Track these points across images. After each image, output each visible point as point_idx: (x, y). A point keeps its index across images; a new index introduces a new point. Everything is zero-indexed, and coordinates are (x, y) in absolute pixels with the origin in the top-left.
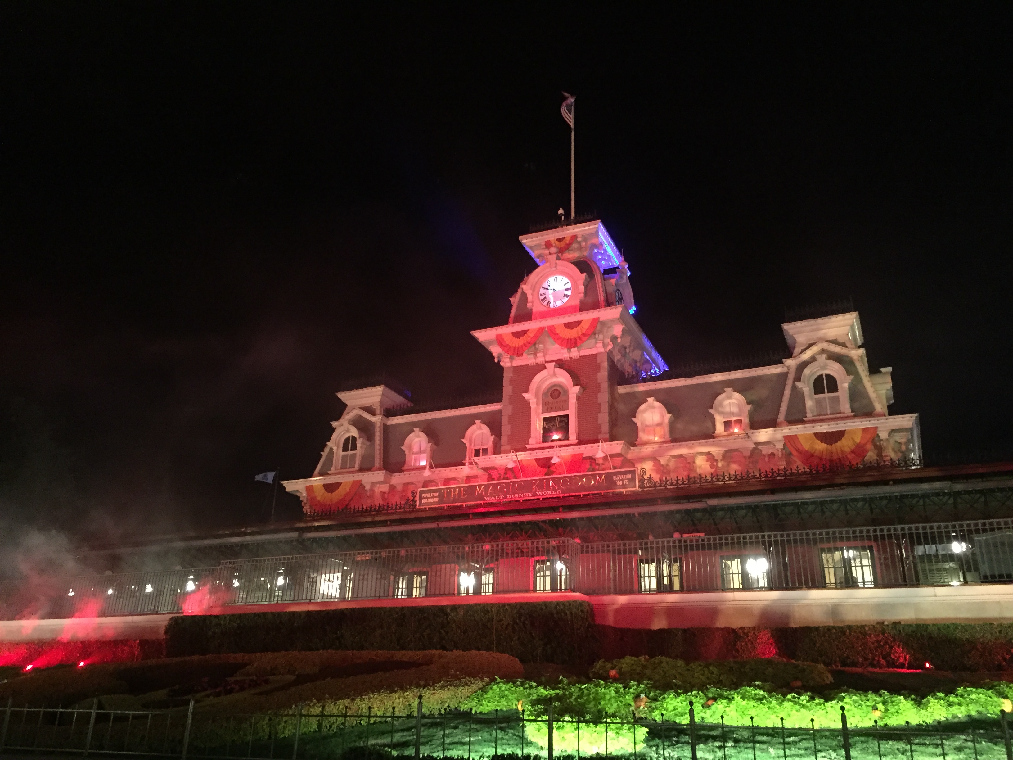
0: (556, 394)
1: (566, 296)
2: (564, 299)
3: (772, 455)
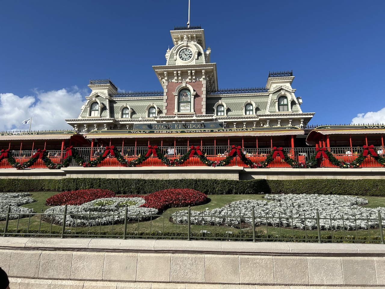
1: (190, 57)
2: (190, 58)
3: (263, 124)
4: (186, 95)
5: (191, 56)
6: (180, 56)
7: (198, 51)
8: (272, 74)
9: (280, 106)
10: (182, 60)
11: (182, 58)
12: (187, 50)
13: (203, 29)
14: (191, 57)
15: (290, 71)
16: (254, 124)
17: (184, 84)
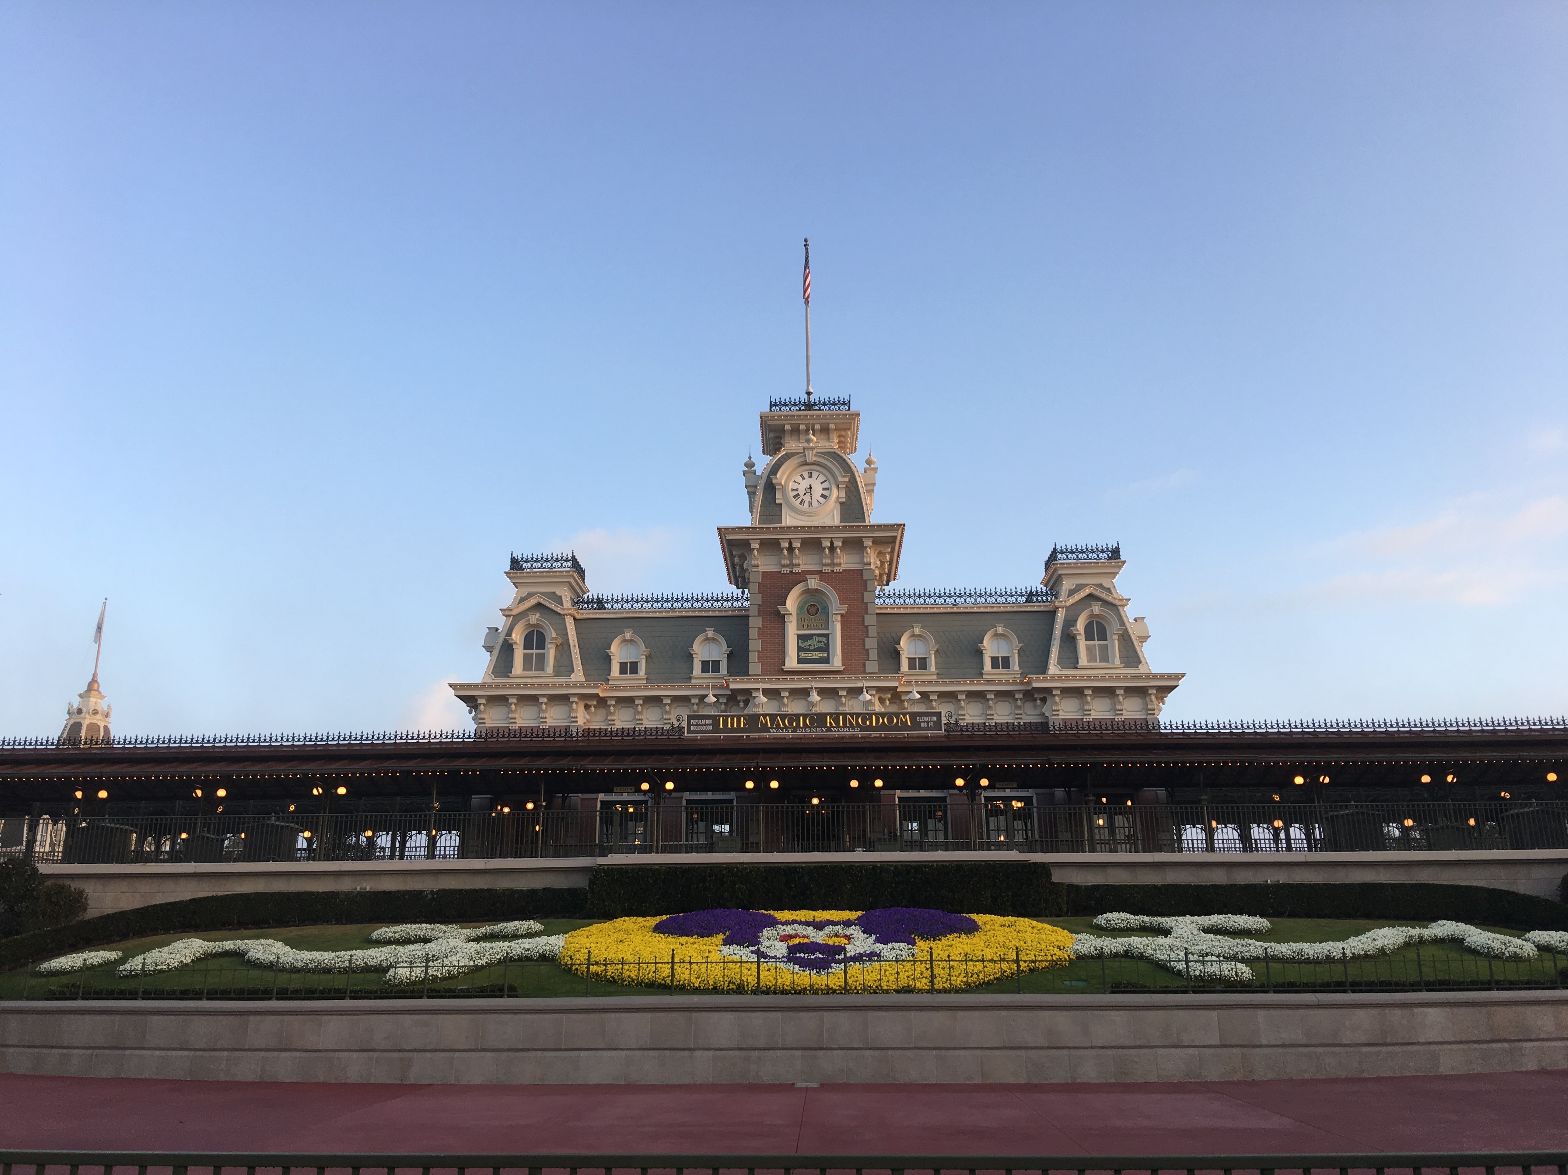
0: (813, 610)
1: (823, 496)
2: (822, 500)
3: (1044, 700)
4: (815, 611)
5: (826, 493)
6: (795, 493)
7: (847, 480)
8: (1062, 552)
11: (799, 500)
12: (815, 475)
14: (826, 497)
15: (1112, 544)
16: (1017, 700)
17: (811, 582)
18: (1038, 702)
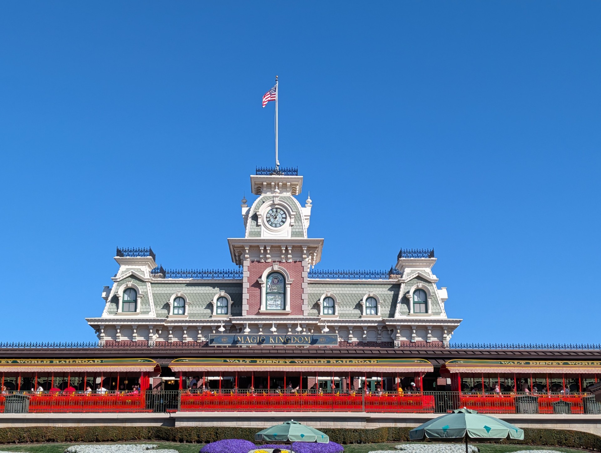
1: (282, 221)
2: (281, 223)
3: (392, 331)
4: (277, 282)
5: (284, 220)
6: (268, 219)
7: (295, 213)
8: (404, 253)
9: (415, 305)
10: (271, 225)
11: (270, 223)
12: (279, 210)
13: (302, 177)
14: (284, 222)
15: (430, 249)
16: (378, 330)
17: (275, 266)
18: (390, 332)
